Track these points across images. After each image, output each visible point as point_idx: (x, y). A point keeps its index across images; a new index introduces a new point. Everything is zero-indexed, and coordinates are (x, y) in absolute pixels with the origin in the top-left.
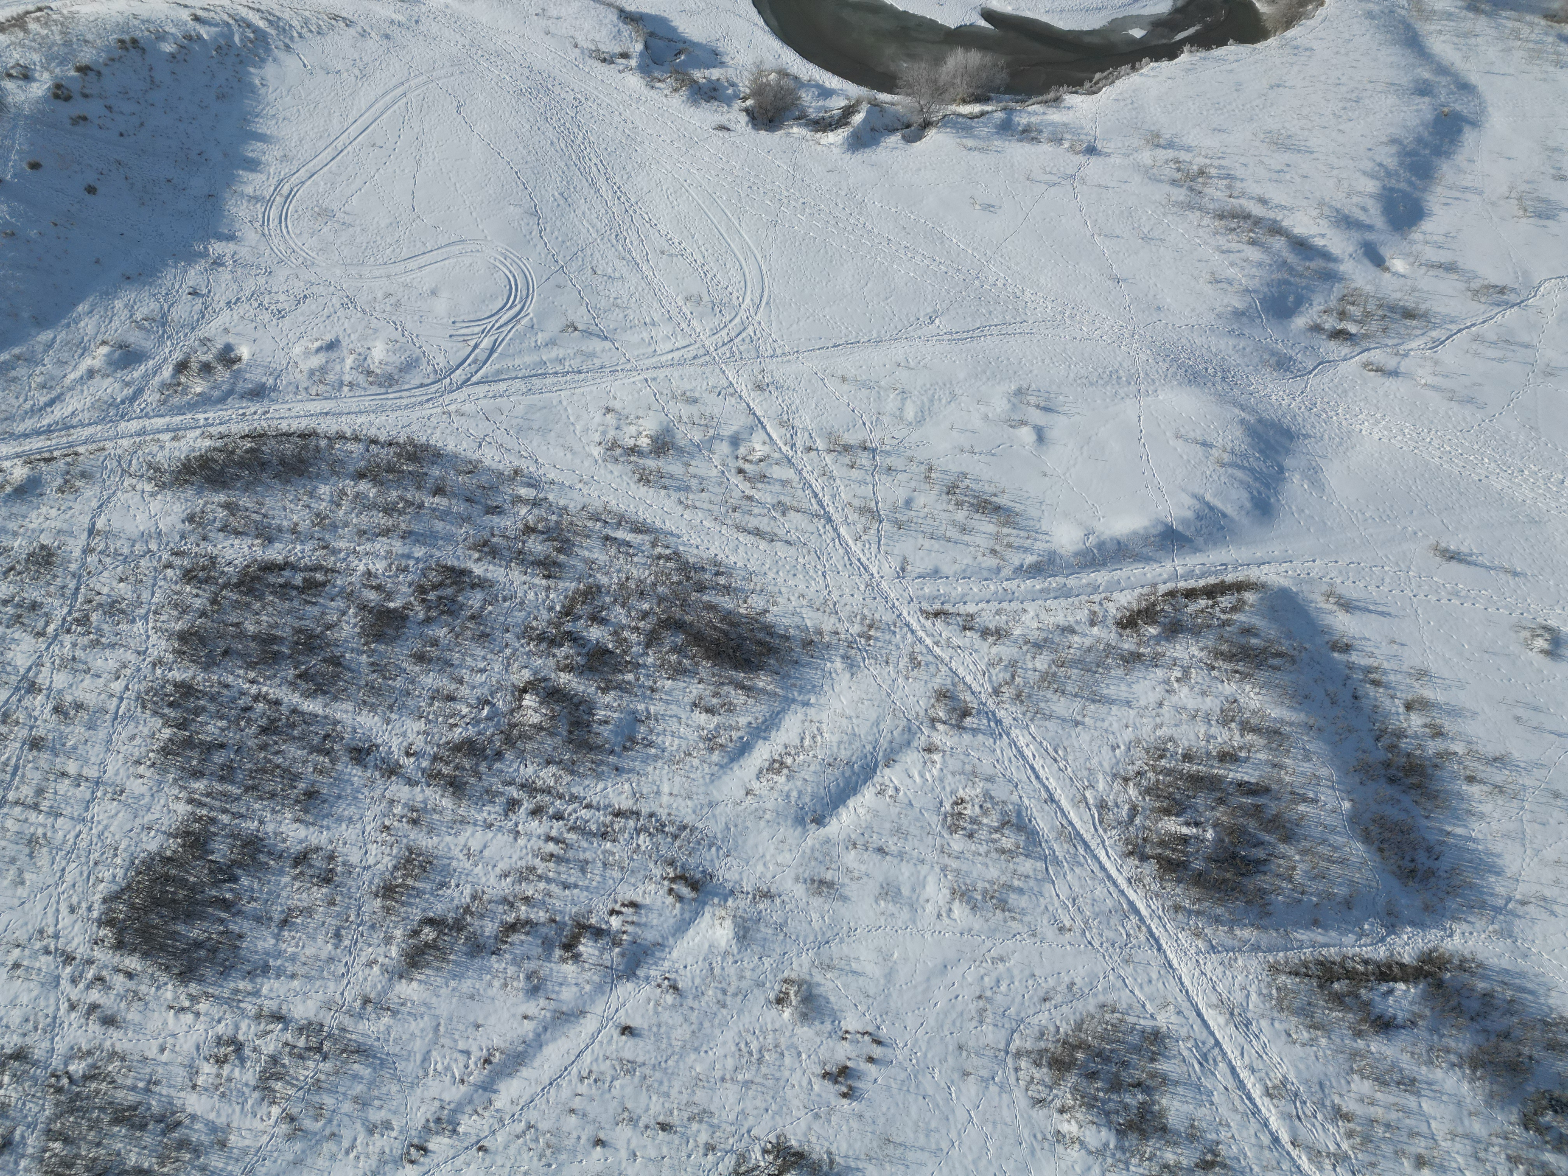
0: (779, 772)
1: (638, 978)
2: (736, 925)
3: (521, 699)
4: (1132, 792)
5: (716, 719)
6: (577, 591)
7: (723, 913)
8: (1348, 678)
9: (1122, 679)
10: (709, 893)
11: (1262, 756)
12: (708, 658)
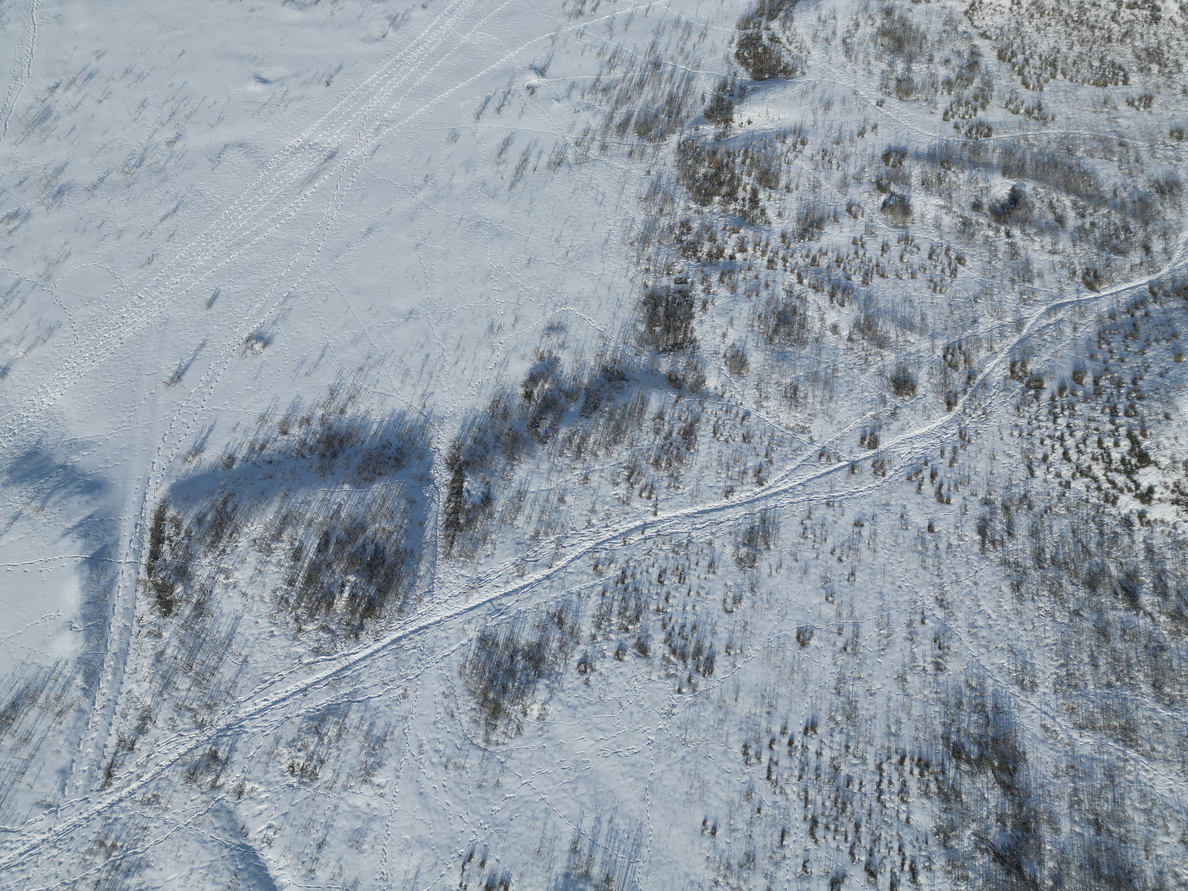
4: (310, 627)
8: (254, 463)
9: (216, 620)
11: (301, 532)
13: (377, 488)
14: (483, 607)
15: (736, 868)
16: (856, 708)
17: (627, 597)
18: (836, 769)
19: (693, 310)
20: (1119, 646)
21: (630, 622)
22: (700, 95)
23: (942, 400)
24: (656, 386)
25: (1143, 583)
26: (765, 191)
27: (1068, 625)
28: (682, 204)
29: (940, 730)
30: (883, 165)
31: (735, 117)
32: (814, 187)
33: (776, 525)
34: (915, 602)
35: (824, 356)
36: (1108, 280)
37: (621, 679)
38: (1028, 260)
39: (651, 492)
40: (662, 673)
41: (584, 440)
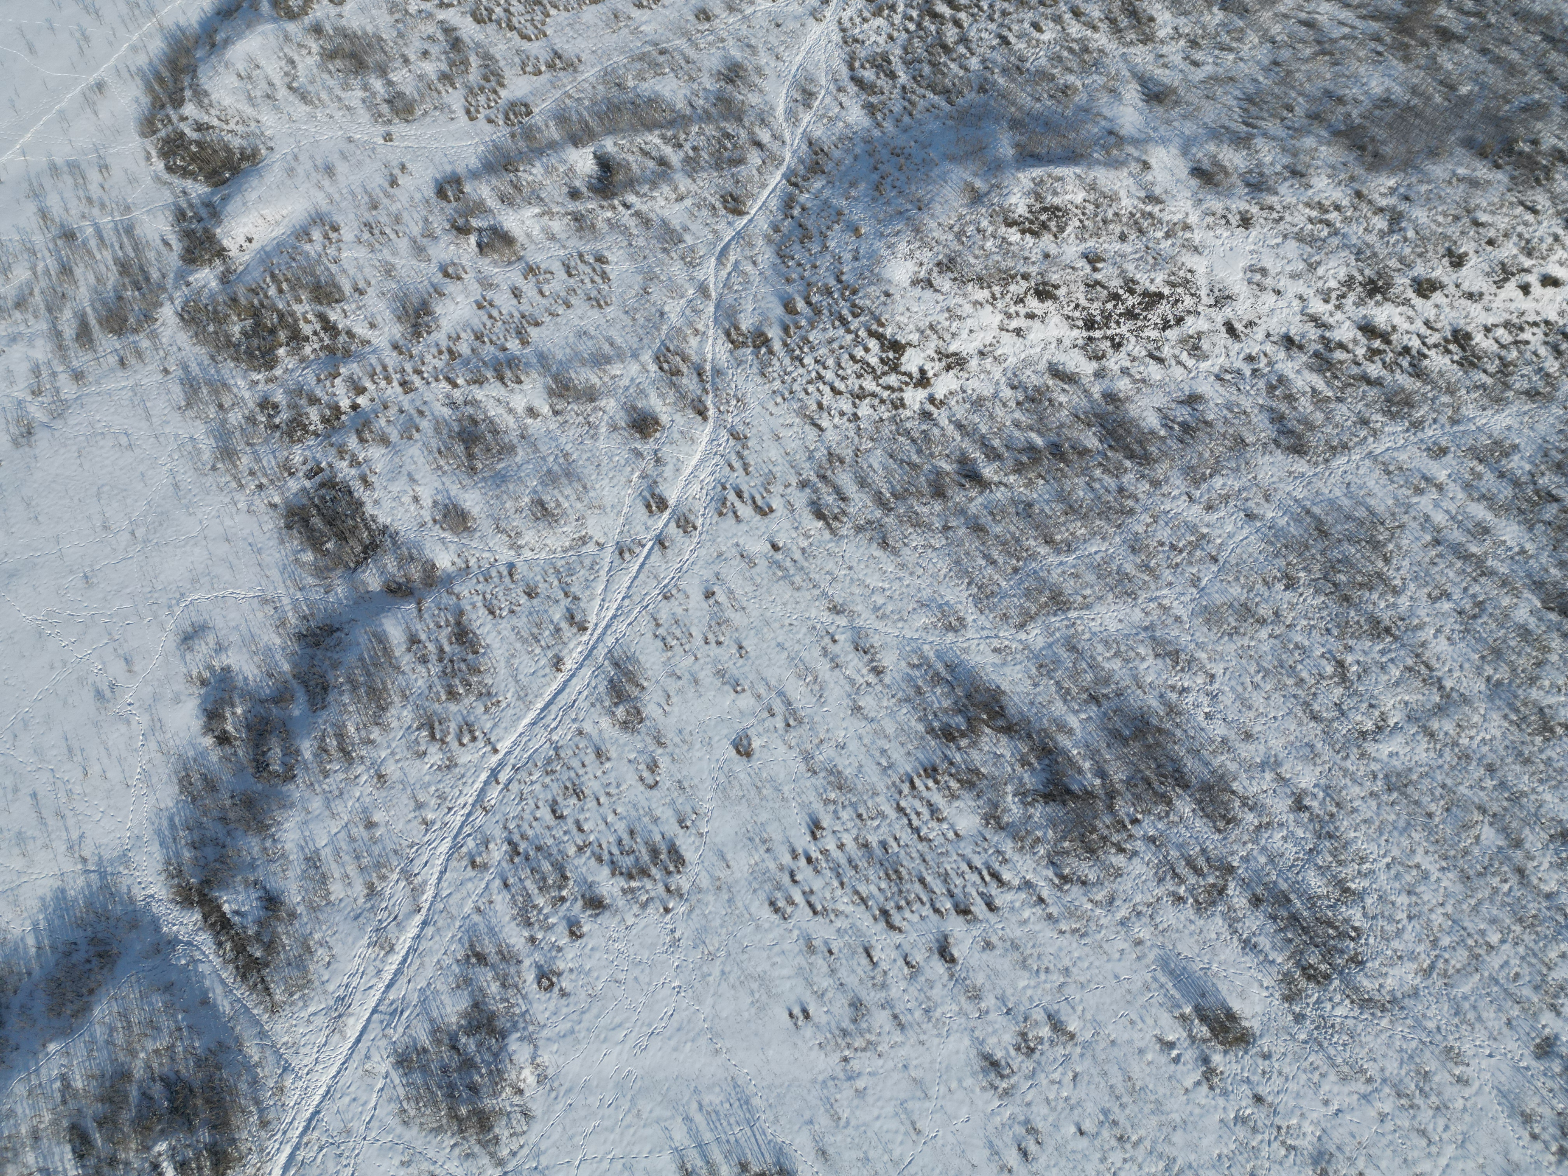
11: (30, 1158)
13: (102, 1011)
14: (371, 1026)
15: (852, 1027)
16: (839, 773)
17: (534, 865)
18: (866, 846)
19: (356, 495)
20: (998, 529)
21: (560, 888)
22: (158, 242)
23: (691, 414)
24: (381, 610)
25: (975, 459)
26: (333, 309)
27: (948, 545)
28: (241, 383)
29: (921, 728)
30: (444, 204)
31: (225, 243)
32: (388, 272)
33: (633, 659)
34: (814, 628)
35: (543, 448)
36: (746, 195)
37: (597, 955)
38: (663, 221)
39: (471, 732)
40: (636, 909)
41: (342, 735)
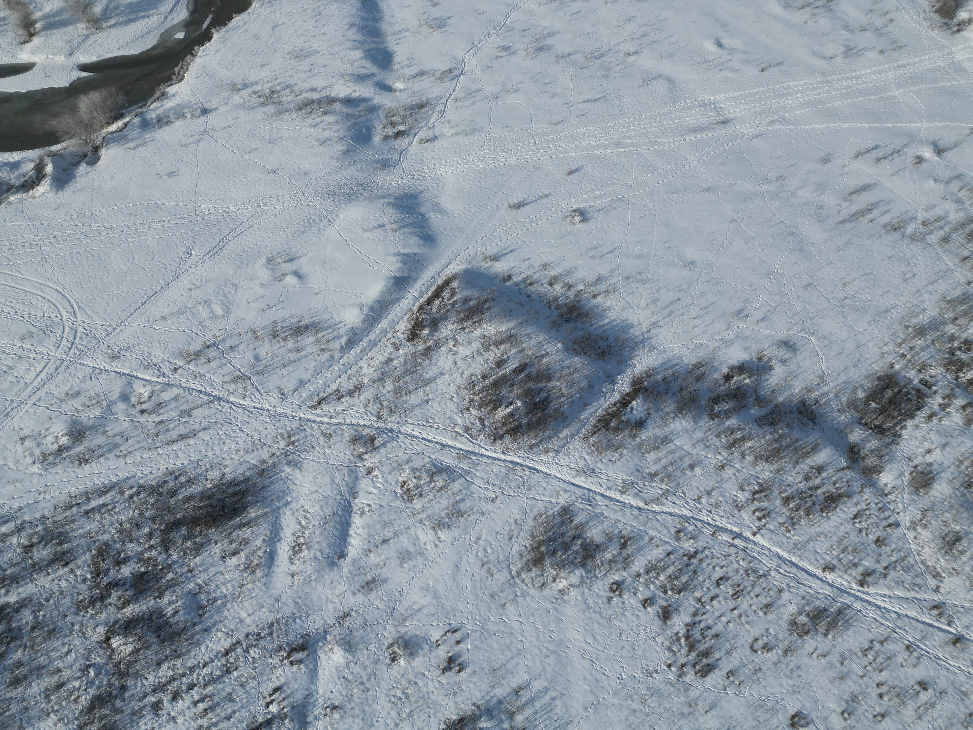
0: (301, 551)
1: (310, 723)
2: (341, 645)
3: (110, 646)
4: (474, 412)
5: (243, 555)
6: (93, 557)
7: (330, 646)
8: (519, 290)
9: (431, 365)
10: (314, 643)
11: (513, 352)
12: (210, 527)
13: (577, 361)
14: (581, 490)
17: (684, 570)
19: (918, 413)
21: (672, 590)
24: (836, 445)
33: (848, 625)
37: (634, 619)
39: (764, 517)
40: (667, 643)
41: (744, 439)
